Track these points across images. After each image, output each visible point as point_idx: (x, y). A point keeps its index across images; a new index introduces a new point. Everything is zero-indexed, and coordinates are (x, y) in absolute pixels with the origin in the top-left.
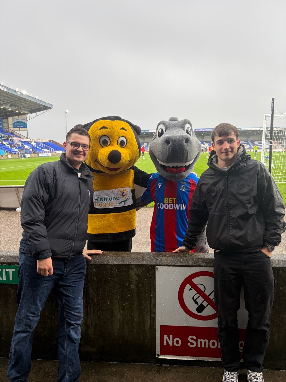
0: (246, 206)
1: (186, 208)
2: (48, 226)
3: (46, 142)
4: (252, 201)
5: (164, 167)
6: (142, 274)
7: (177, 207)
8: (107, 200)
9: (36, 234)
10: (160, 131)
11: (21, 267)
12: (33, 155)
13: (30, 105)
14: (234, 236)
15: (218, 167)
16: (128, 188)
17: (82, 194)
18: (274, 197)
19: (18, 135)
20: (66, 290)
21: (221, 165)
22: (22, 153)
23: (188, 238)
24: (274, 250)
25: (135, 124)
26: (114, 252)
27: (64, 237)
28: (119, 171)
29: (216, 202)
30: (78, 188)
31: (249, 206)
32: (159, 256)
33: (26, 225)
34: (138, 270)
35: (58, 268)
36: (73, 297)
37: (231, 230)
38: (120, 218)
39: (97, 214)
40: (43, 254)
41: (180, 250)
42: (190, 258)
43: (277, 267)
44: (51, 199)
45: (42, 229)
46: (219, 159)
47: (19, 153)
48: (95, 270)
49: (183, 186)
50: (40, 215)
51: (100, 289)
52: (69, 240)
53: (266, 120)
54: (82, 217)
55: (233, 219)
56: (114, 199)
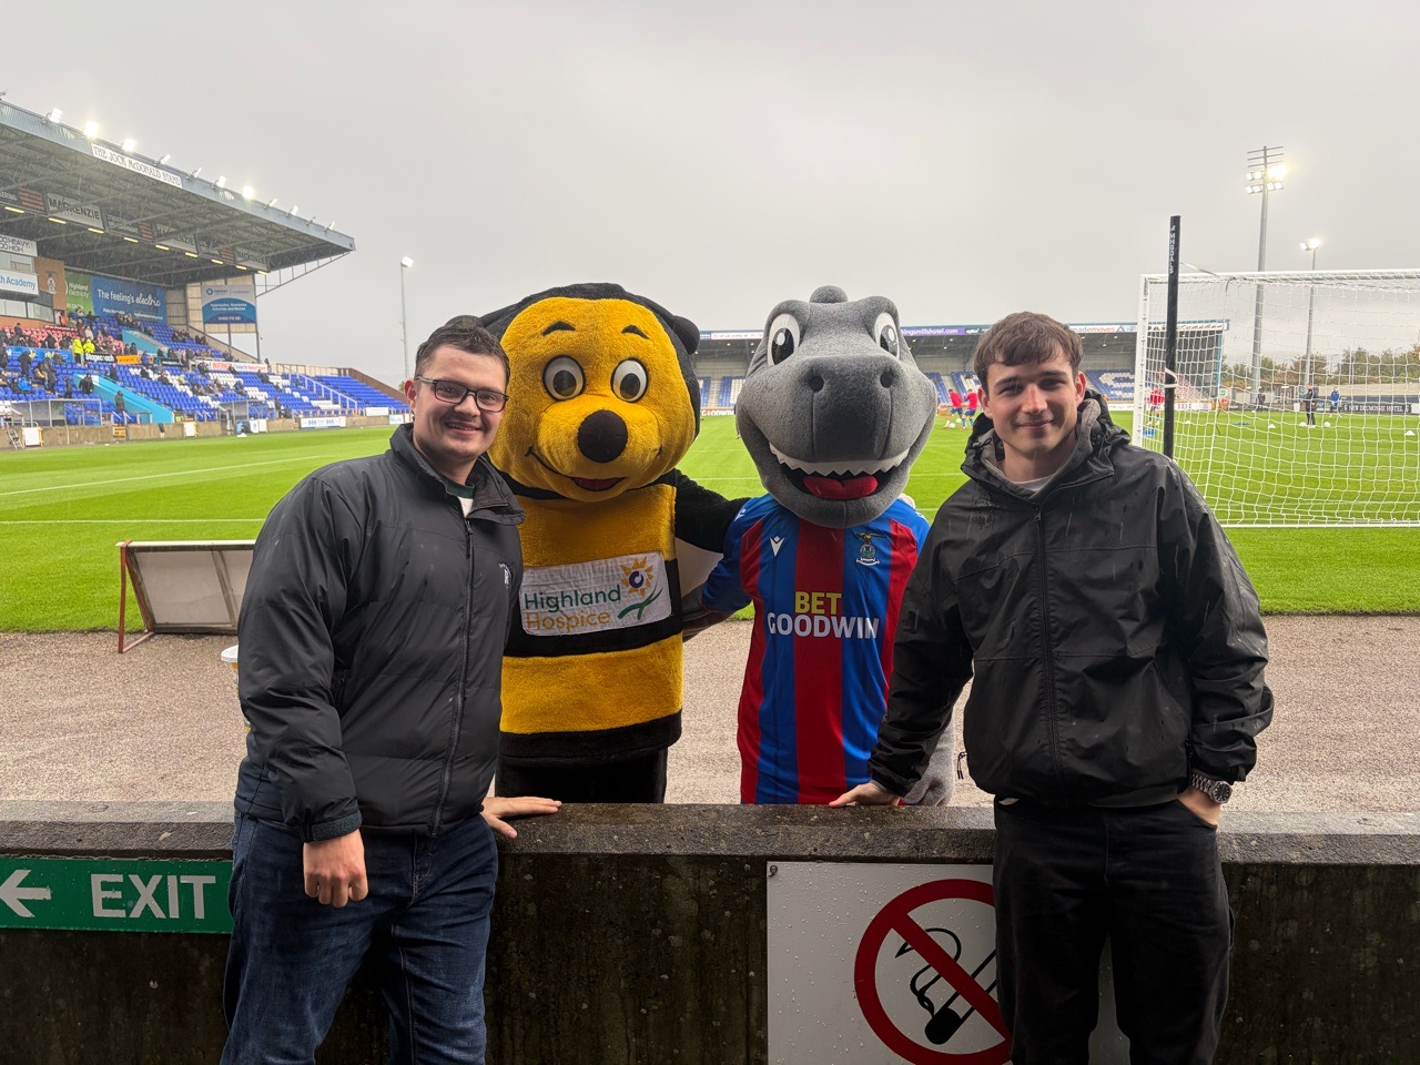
0: (1118, 627)
1: (880, 631)
2: (348, 709)
3: (329, 375)
4: (1141, 610)
5: (796, 477)
6: (716, 891)
7: (843, 628)
8: (574, 603)
9: (298, 740)
10: (781, 340)
11: (239, 870)
12: (279, 423)
13: (269, 239)
14: (1073, 746)
15: (1004, 480)
16: (652, 554)
17: (479, 579)
18: (1222, 591)
19: (224, 350)
20: (418, 960)
21: (1017, 471)
22: (237, 417)
23: (889, 751)
24: (1228, 798)
25: (675, 311)
26: (605, 806)
27: (411, 750)
28: (620, 490)
29: (1001, 614)
30: (464, 557)
31: (1128, 627)
32: (779, 822)
33: (259, 706)
34: (697, 876)
35: (388, 872)
36: (447, 985)
37: (1060, 723)
38: (623, 671)
39: (537, 658)
40: (325, 821)
41: (860, 799)
42: (898, 827)
43: (1237, 864)
44: (357, 602)
45: (321, 722)
46: (1006, 446)
47: (225, 417)
48: (529, 877)
49: (867, 548)
50: (315, 666)
51: (549, 951)
52: (427, 762)
53: (1148, 297)
54: (481, 672)
55: (1070, 678)
56: (601, 598)
